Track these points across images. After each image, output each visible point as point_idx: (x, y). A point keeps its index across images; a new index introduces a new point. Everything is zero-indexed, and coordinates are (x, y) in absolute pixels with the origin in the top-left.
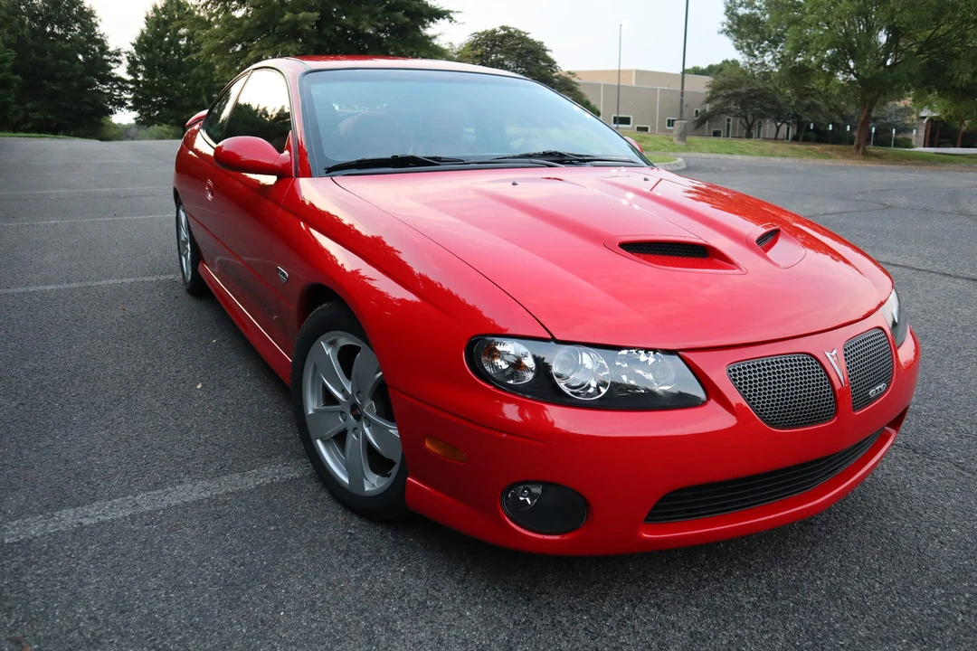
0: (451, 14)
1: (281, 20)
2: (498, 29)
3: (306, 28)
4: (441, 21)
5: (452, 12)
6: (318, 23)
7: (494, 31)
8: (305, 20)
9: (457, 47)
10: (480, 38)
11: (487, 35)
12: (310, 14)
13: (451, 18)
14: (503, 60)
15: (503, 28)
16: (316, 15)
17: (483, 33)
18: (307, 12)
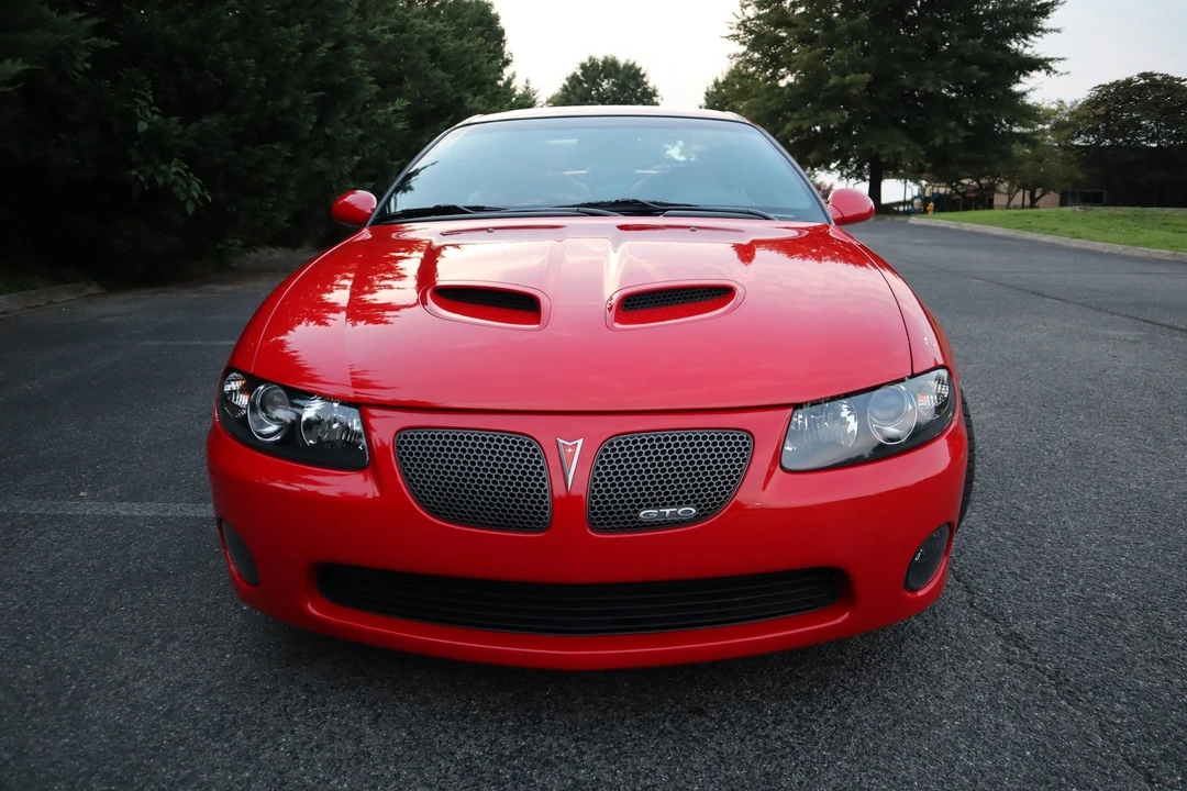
0: (1050, 64)
1: (827, 86)
2: (1136, 78)
3: (854, 92)
4: (1034, 73)
5: (1051, 60)
6: (869, 84)
7: (1129, 81)
8: (854, 84)
9: (1069, 105)
10: (1108, 92)
11: (1118, 87)
12: (860, 76)
13: (1050, 68)
14: (1139, 119)
15: (1144, 76)
16: (867, 77)
17: (1112, 85)
18: (856, 73)
